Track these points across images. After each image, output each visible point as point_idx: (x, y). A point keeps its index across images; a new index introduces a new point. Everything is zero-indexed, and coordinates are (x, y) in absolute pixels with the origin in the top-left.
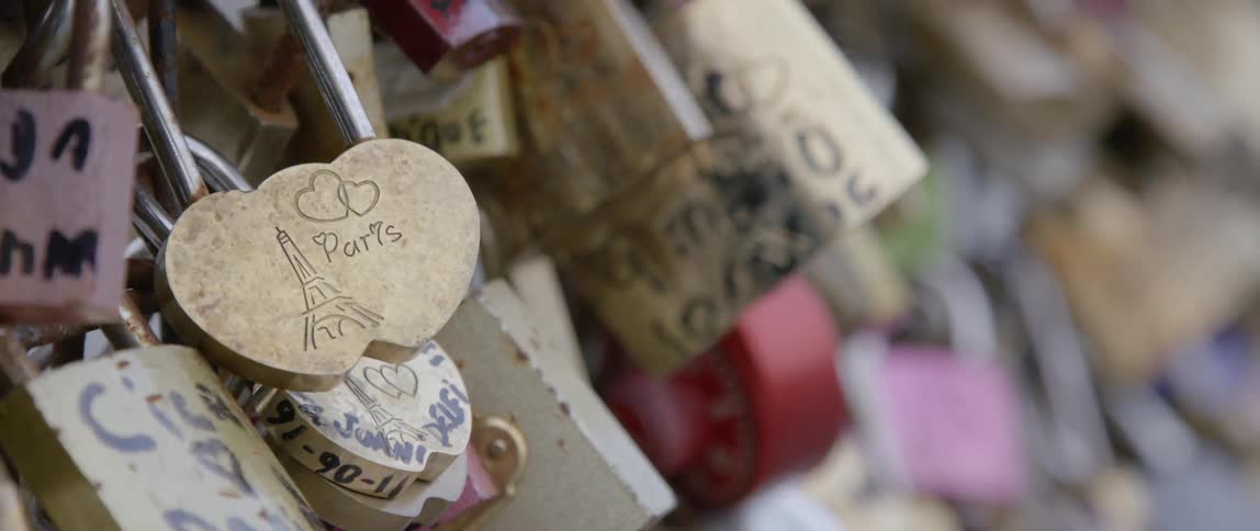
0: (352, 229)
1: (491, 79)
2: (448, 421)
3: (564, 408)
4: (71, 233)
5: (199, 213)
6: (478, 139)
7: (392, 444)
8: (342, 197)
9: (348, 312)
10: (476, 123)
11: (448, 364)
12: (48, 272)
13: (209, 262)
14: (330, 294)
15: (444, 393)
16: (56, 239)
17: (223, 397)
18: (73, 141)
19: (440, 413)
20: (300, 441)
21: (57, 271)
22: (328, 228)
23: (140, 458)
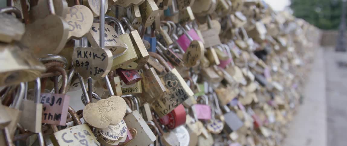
0: (109, 108)
1: (139, 83)
2: (123, 132)
3: (142, 128)
4: (58, 114)
5: (88, 106)
6: (136, 91)
7: (114, 136)
8: (108, 104)
9: (107, 119)
10: (136, 89)
11: (125, 124)
12: (54, 120)
13: (89, 112)
14: (105, 117)
15: (123, 128)
16: (56, 115)
17: (89, 131)
18: (59, 101)
19: (122, 131)
20: (101, 136)
21: (55, 120)
22: (106, 108)
23: (70, 144)
